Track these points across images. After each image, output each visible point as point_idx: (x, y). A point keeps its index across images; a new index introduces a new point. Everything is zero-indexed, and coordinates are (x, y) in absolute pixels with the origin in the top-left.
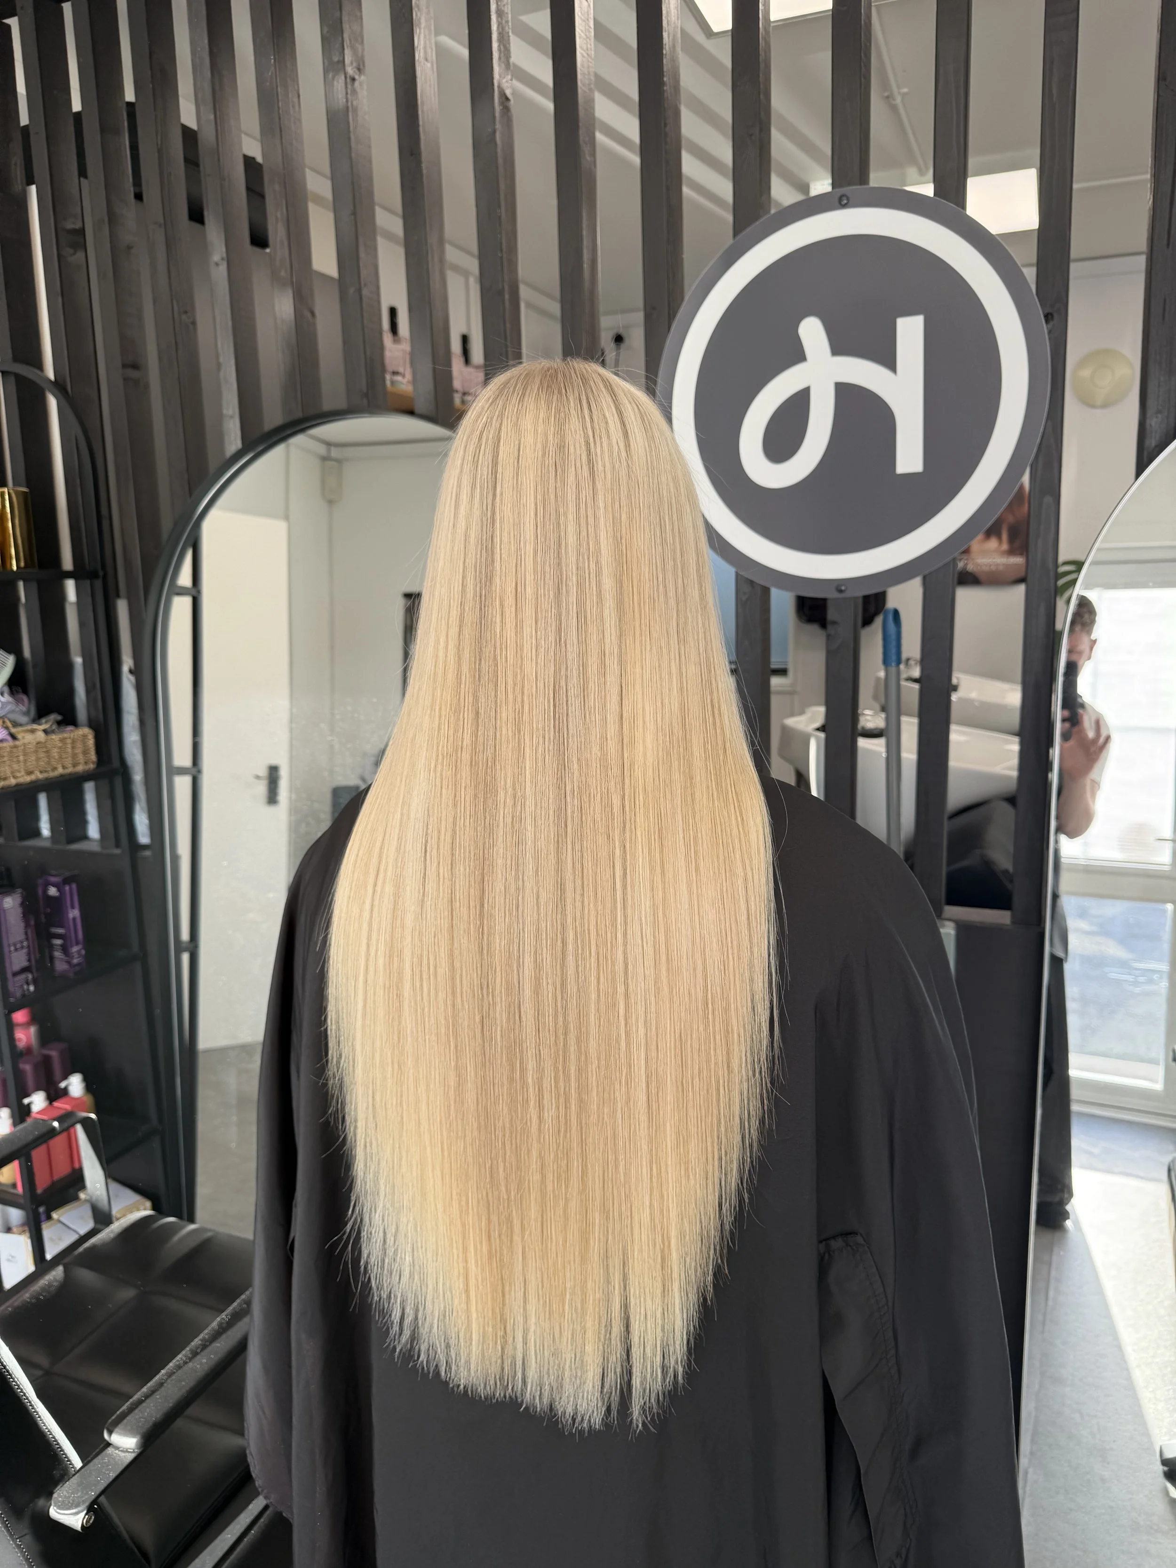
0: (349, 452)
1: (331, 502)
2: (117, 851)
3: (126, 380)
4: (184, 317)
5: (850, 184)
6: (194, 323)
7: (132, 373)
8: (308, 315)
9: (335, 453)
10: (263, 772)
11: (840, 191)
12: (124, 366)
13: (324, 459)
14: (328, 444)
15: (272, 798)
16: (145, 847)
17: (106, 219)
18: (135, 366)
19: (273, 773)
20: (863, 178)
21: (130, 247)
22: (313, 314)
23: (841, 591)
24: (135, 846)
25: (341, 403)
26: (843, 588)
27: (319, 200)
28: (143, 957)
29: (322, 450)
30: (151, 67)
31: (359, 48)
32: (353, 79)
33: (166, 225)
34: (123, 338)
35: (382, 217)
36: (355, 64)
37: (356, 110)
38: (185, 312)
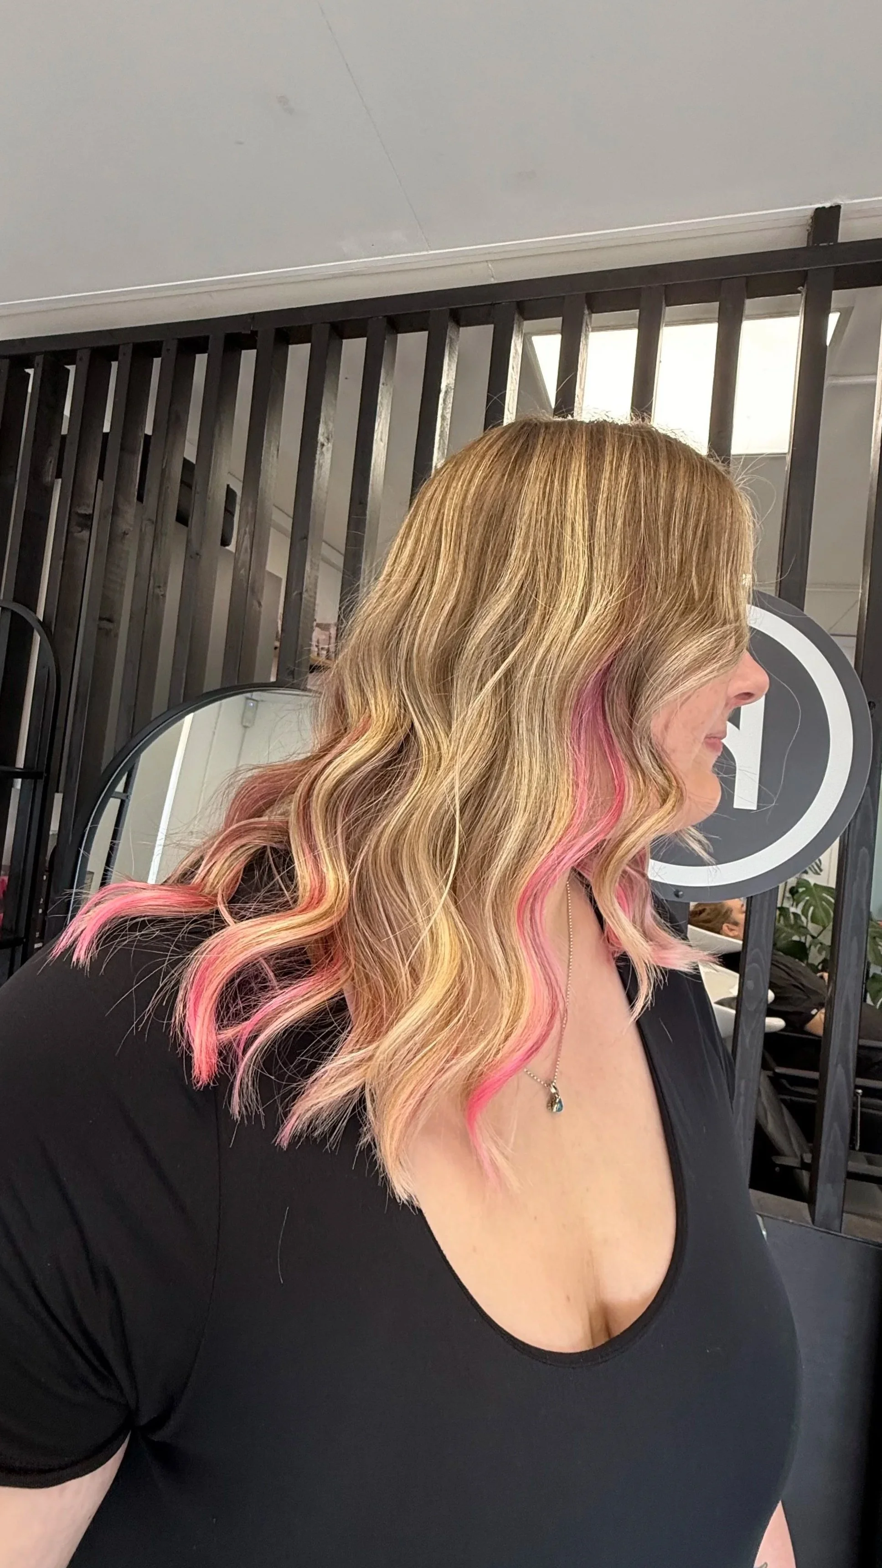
3: (100, 629)
7: (105, 624)
8: (257, 605)
12: (101, 618)
17: (111, 511)
18: (110, 620)
21: (125, 534)
26: (680, 893)
27: (280, 529)
30: (169, 413)
31: (331, 425)
32: (323, 445)
33: (157, 522)
34: (105, 598)
35: (325, 550)
36: (326, 435)
37: (321, 467)
38: (159, 587)
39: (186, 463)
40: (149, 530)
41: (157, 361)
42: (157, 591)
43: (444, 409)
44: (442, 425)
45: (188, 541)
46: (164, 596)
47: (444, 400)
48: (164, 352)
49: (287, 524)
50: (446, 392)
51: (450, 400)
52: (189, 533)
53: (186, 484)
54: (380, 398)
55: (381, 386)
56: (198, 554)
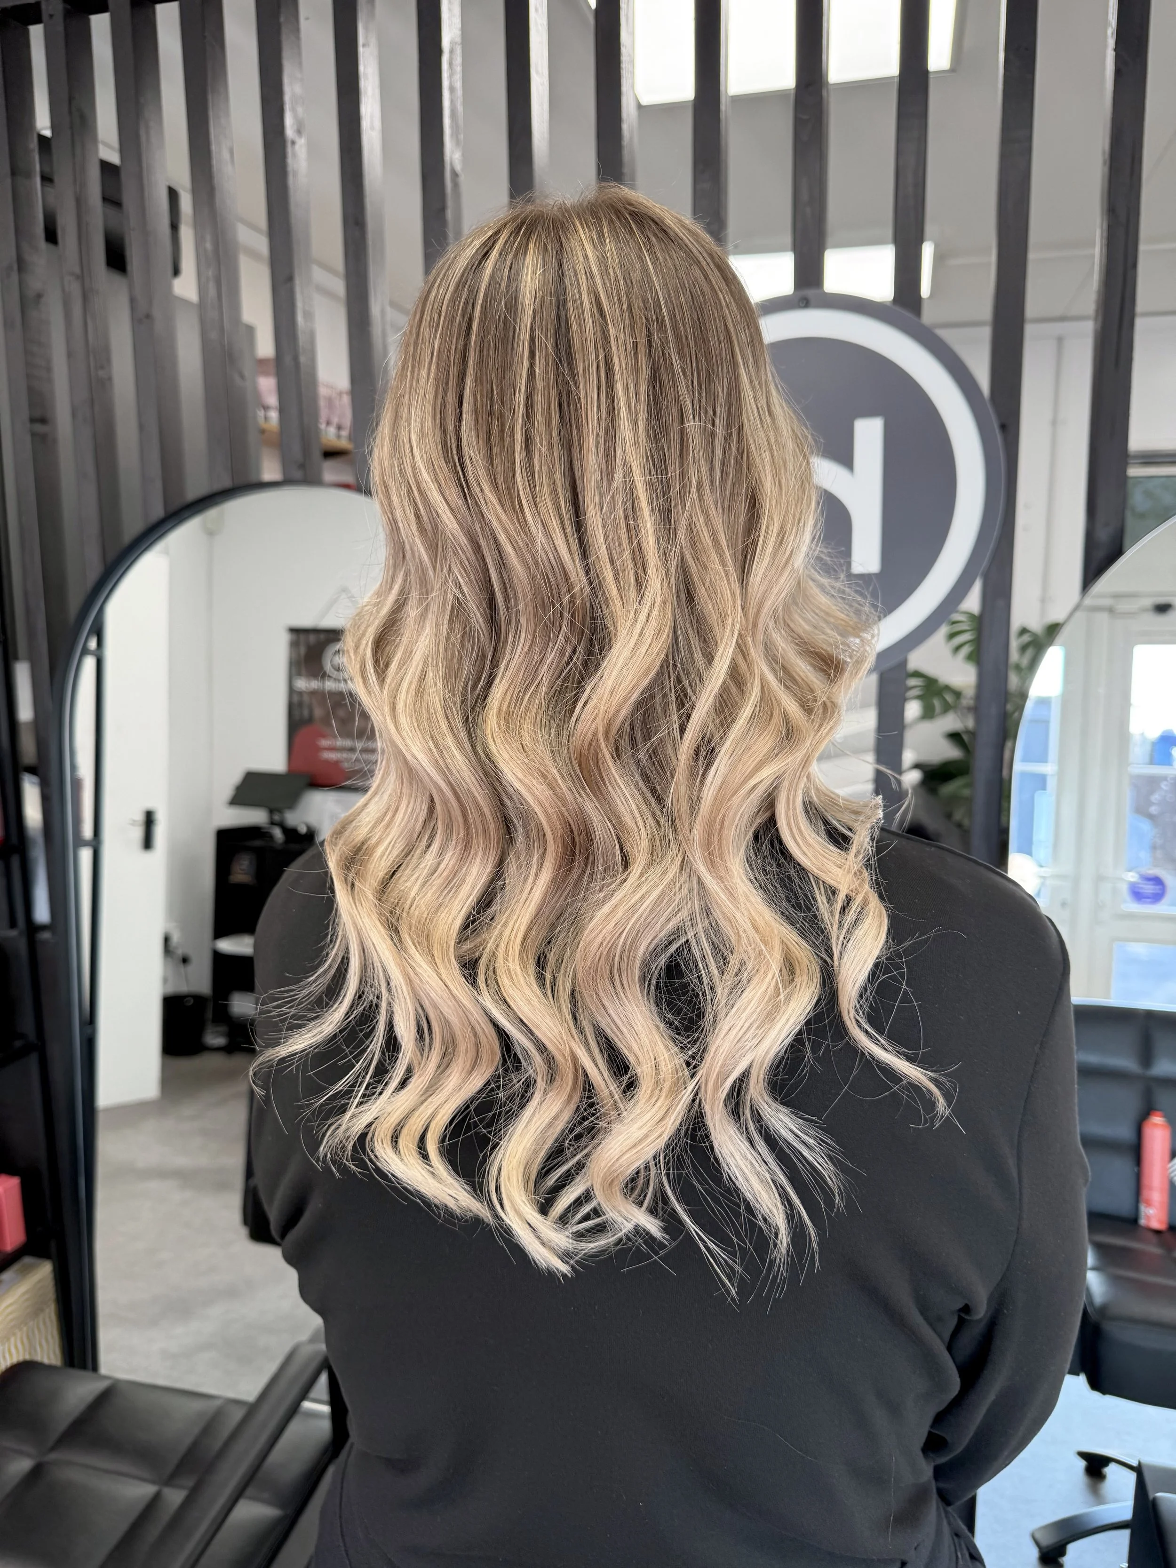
2: (14, 933)
3: (34, 435)
7: (39, 428)
8: (238, 377)
10: (140, 817)
11: (801, 293)
12: (33, 420)
15: (148, 843)
16: (43, 928)
17: (15, 267)
18: (43, 421)
19: (149, 820)
21: (39, 296)
22: (242, 377)
24: (33, 928)
28: (40, 1047)
30: (70, 112)
31: (300, 110)
32: (293, 143)
33: (83, 276)
34: (31, 390)
35: (318, 275)
36: (295, 127)
37: (295, 174)
38: (102, 367)
39: (106, 167)
40: (75, 289)
41: (36, 32)
42: (101, 373)
43: (451, 76)
44: (452, 102)
45: (132, 301)
46: (110, 379)
47: (450, 64)
48: (45, 17)
49: (262, 244)
50: (452, 52)
51: (458, 60)
52: (131, 288)
53: (112, 200)
54: (361, 68)
55: (361, 50)
56: (148, 316)
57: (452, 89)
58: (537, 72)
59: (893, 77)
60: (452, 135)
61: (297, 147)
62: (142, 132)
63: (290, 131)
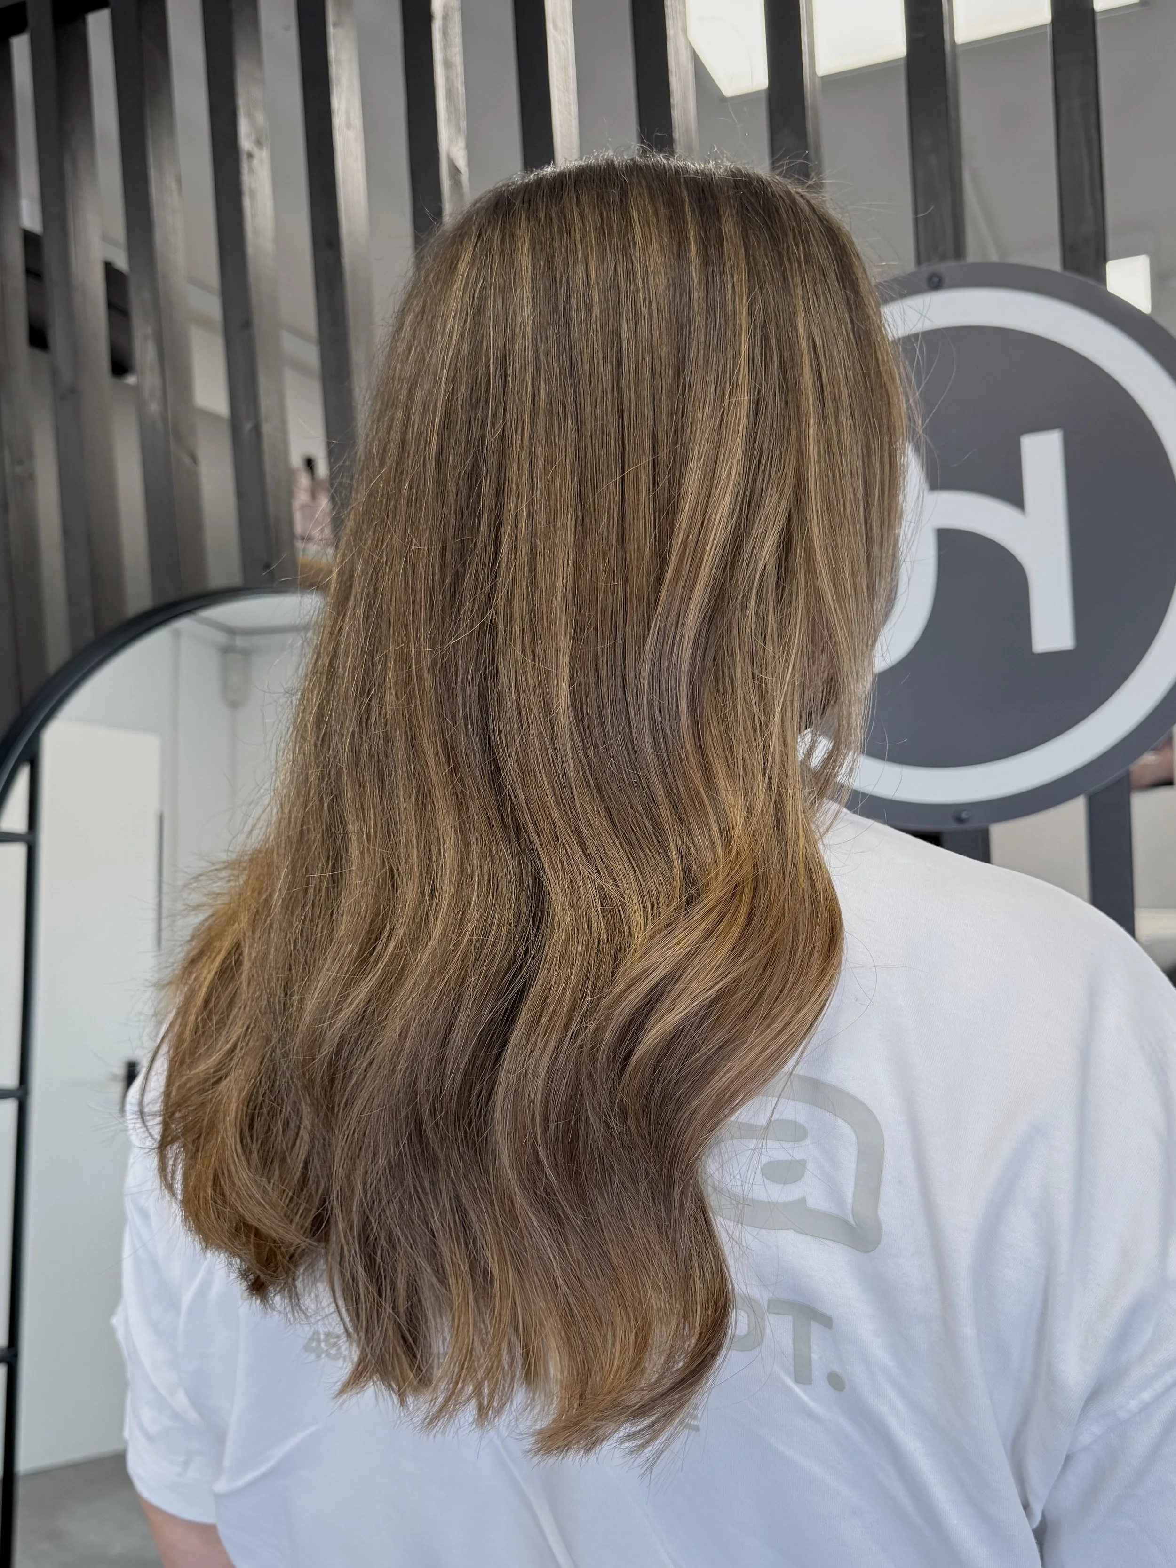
0: (259, 641)
1: (234, 705)
4: (18, 469)
5: (943, 258)
6: (31, 477)
8: (187, 460)
9: (240, 642)
10: (121, 1071)
11: (928, 269)
13: (226, 650)
14: (232, 631)
20: (959, 251)
22: (194, 459)
23: (960, 820)
25: (235, 578)
26: (964, 815)
27: (204, 322)
29: (222, 638)
31: (257, 114)
32: (250, 156)
36: (253, 138)
37: (253, 194)
38: (21, 463)
43: (446, 48)
45: (54, 373)
46: (31, 475)
47: (445, 33)
50: (445, 18)
51: (456, 29)
52: (52, 357)
54: (332, 52)
55: (331, 30)
56: (73, 390)
57: (448, 64)
58: (556, 27)
59: (1044, 26)
60: (449, 120)
61: (255, 162)
62: (68, 166)
63: (246, 143)
